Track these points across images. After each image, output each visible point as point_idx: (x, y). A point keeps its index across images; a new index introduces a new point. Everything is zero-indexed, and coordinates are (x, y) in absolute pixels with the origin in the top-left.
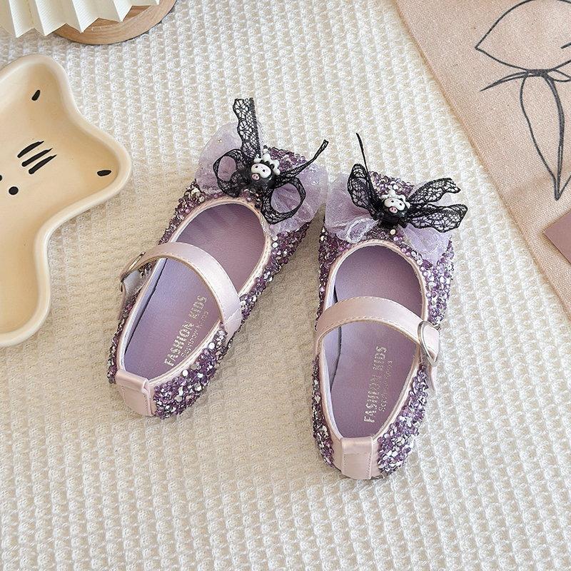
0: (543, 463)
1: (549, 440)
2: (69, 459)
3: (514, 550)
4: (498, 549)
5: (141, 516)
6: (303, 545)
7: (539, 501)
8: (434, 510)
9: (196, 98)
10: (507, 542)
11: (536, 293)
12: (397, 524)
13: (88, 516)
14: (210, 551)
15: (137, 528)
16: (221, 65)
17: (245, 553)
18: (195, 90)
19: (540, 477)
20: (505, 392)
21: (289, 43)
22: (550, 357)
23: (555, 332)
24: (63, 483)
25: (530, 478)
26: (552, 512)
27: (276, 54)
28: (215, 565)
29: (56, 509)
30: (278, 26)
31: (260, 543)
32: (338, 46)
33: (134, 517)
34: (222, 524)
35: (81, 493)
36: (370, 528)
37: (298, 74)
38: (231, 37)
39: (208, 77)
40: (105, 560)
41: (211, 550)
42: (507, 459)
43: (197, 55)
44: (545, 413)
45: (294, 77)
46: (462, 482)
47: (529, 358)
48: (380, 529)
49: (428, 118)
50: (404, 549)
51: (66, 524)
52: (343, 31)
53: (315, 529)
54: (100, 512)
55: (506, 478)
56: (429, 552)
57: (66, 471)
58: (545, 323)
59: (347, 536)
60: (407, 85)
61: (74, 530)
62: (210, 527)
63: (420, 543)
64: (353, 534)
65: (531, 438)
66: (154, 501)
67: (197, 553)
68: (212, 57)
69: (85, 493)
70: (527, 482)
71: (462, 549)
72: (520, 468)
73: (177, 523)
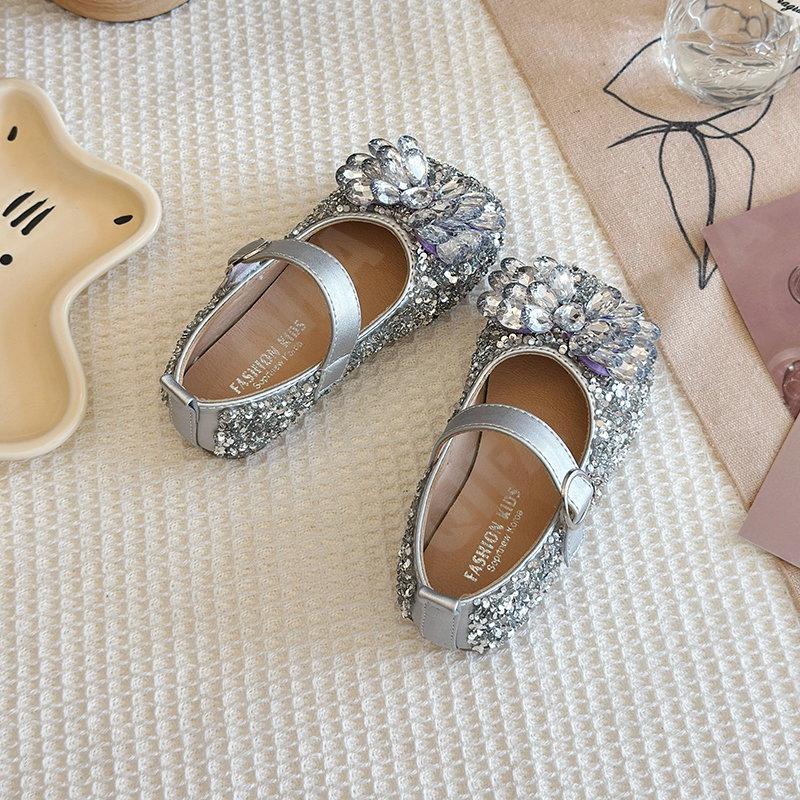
0: (665, 628)
1: (675, 599)
2: (43, 606)
3: (621, 739)
4: (600, 738)
5: (135, 683)
6: (346, 725)
7: (656, 678)
8: (521, 685)
9: (233, 135)
10: (613, 729)
11: (668, 408)
12: (471, 701)
13: (65, 681)
14: (223, 729)
15: (129, 698)
16: (267, 95)
17: (269, 732)
18: (232, 125)
19: (660, 646)
20: (622, 535)
21: (358, 70)
22: (683, 492)
23: (691, 461)
24: (34, 638)
25: (647, 647)
26: (673, 692)
27: (340, 84)
28: (230, 747)
29: (22, 672)
30: (345, 48)
31: (290, 720)
32: (423, 78)
33: (126, 684)
34: (242, 695)
35: (57, 651)
36: (436, 705)
37: (370, 112)
38: (281, 59)
39: (249, 109)
40: (85, 739)
41: (225, 728)
42: (619, 623)
43: (236, 81)
44: (672, 565)
45: (363, 114)
46: (559, 649)
47: (656, 492)
48: (448, 707)
49: (538, 176)
50: (477, 733)
51: (34, 692)
52: (430, 58)
53: (363, 705)
54: (81, 676)
55: (617, 646)
56: (511, 739)
57: (40, 621)
58: (678, 447)
59: (404, 716)
60: (512, 132)
61: (45, 698)
62: (225, 699)
63: (499, 727)
64: (413, 713)
65: (652, 596)
66: (155, 662)
67: (206, 732)
68: (256, 84)
69: (63, 651)
70: (643, 653)
71: (553, 736)
72: (634, 634)
73: (181, 693)
